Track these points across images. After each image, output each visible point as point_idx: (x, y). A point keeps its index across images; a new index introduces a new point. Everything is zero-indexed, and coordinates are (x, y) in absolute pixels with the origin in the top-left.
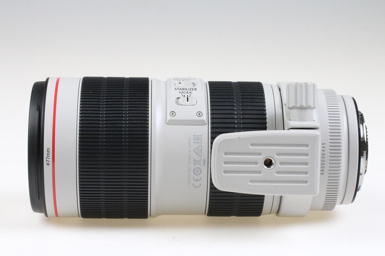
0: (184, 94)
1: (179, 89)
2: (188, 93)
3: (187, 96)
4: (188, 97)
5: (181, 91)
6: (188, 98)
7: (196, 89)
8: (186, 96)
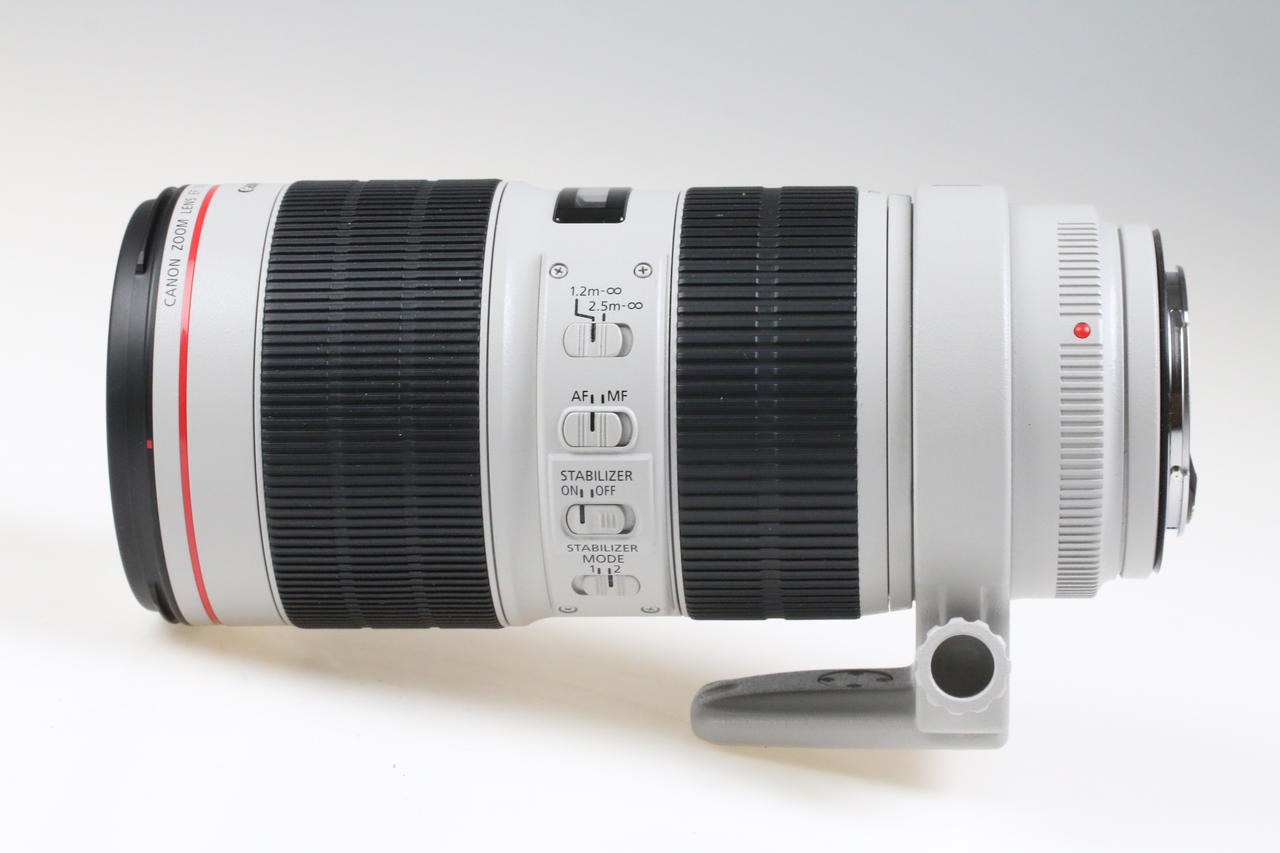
0: (597, 565)
1: (581, 548)
2: (612, 559)
3: (609, 570)
4: (613, 573)
5: (588, 554)
6: (610, 578)
7: (634, 548)
8: (605, 572)
